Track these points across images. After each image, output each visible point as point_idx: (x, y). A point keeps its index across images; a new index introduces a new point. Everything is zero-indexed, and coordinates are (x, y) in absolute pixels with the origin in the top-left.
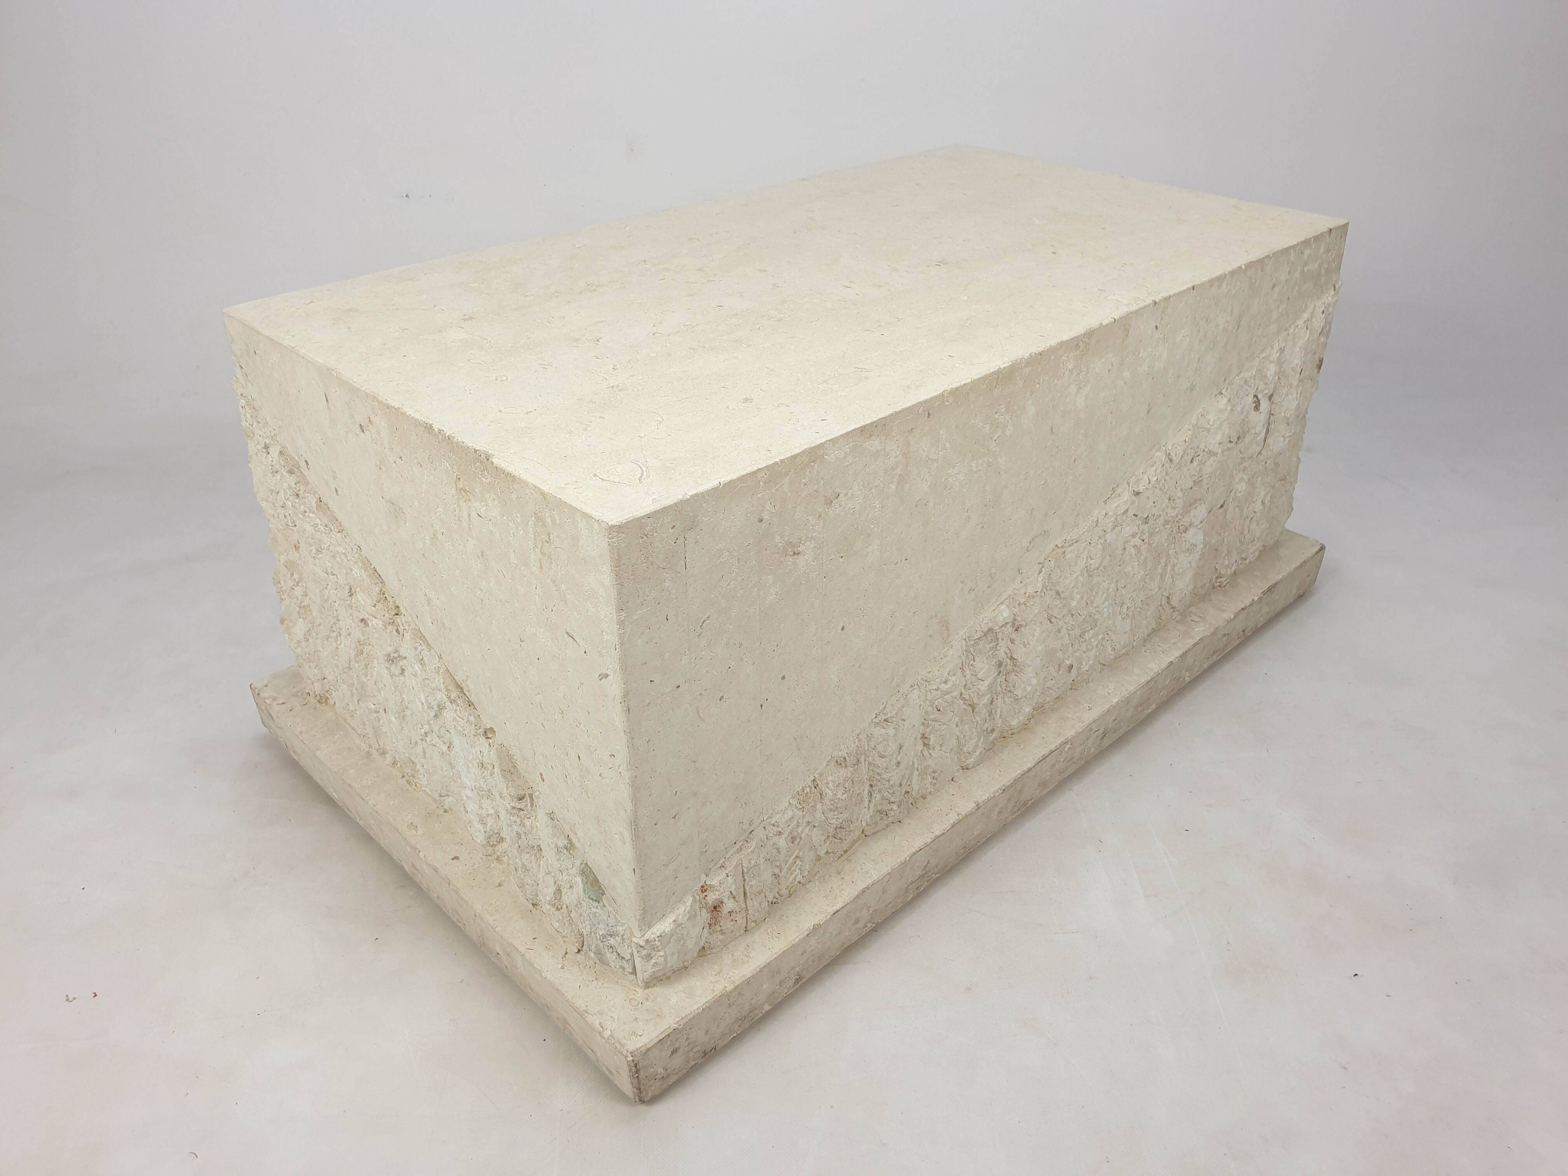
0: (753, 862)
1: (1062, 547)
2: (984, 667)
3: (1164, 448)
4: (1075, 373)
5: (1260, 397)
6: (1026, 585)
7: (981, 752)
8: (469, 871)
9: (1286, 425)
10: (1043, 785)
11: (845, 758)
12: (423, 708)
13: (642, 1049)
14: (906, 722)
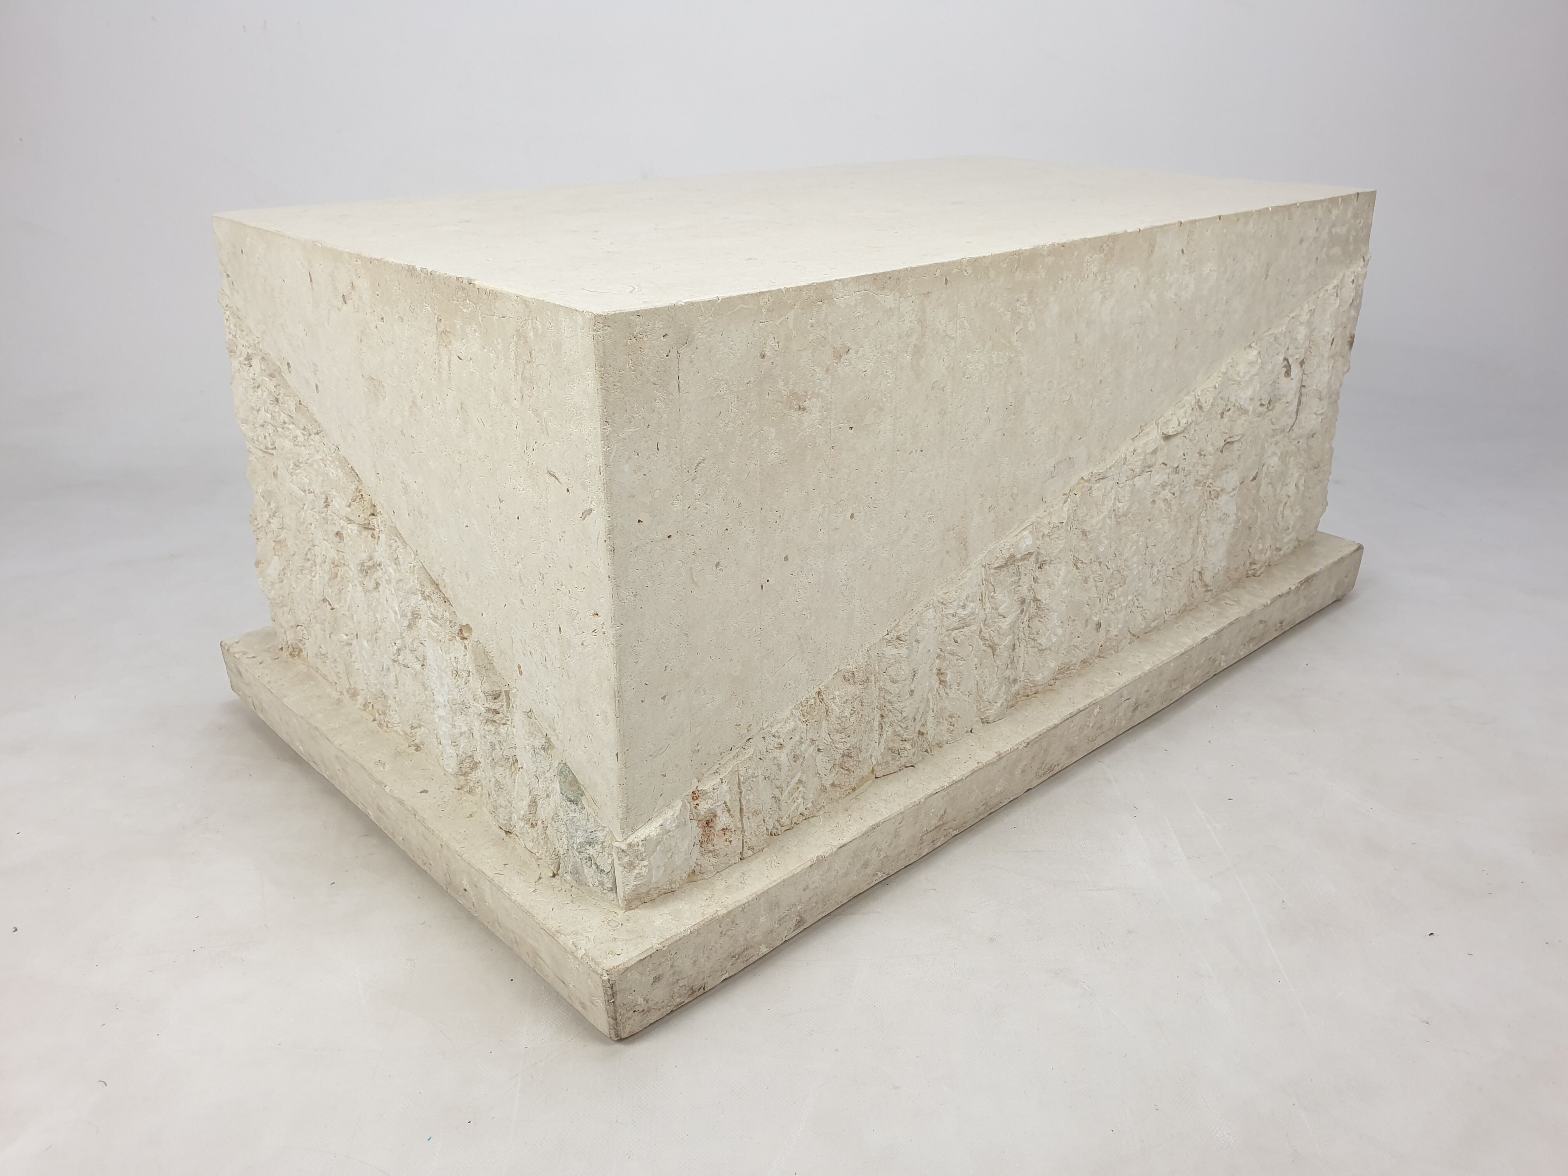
0: (750, 771)
1: (1089, 481)
2: (1005, 601)
3: (1193, 393)
4: (1100, 279)
5: (1290, 361)
6: (1050, 514)
7: (1003, 703)
8: (438, 804)
9: (1318, 400)
10: (1071, 750)
11: (853, 674)
12: (396, 619)
13: (620, 967)
14: (921, 644)
